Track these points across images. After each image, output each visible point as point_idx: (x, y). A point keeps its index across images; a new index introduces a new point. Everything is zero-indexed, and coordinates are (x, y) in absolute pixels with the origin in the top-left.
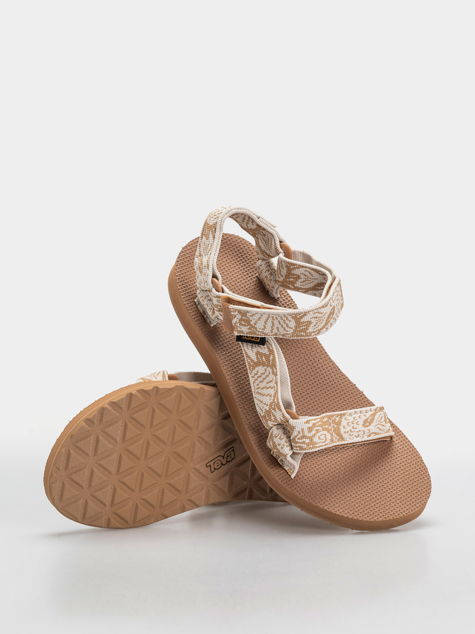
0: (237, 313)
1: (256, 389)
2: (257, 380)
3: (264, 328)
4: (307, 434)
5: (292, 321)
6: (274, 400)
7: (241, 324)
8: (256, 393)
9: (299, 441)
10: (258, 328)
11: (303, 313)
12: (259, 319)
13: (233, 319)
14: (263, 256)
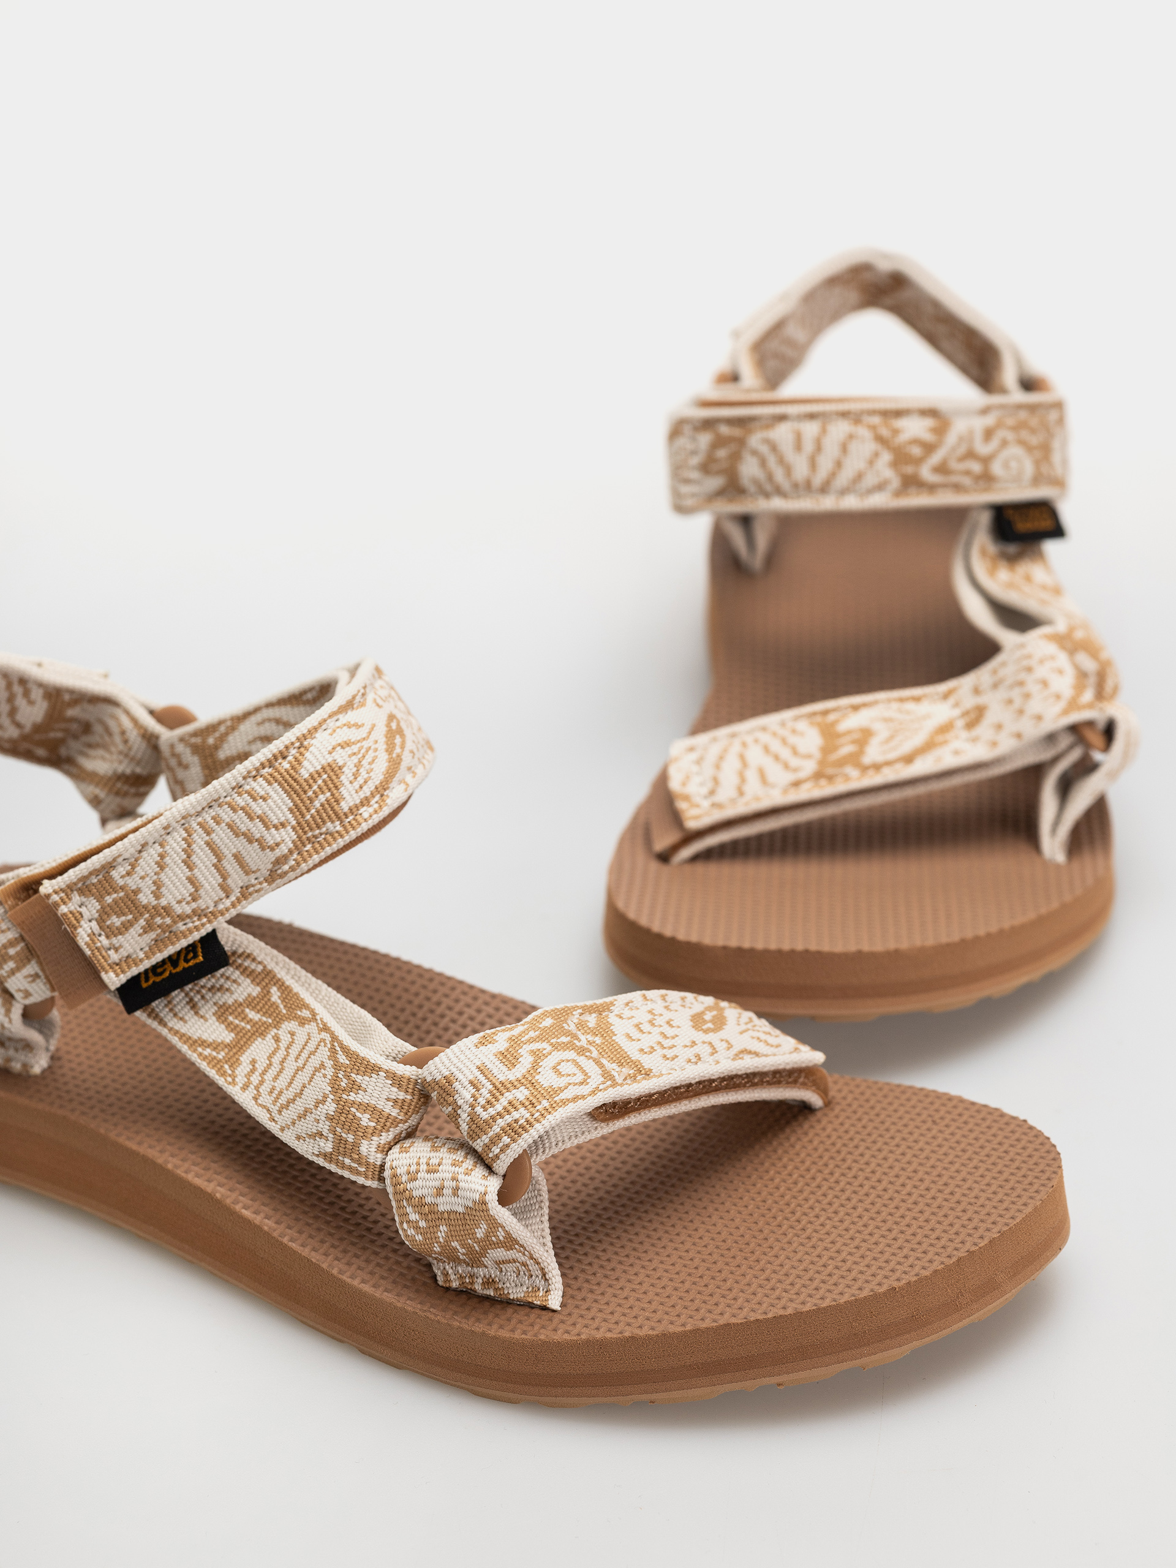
0: (76, 898)
1: (272, 1107)
3: (196, 891)
4: (502, 1073)
5: (272, 793)
7: (111, 932)
9: (492, 1111)
10: (174, 903)
11: (292, 744)
12: (161, 866)
13: (76, 929)
14: (118, 800)
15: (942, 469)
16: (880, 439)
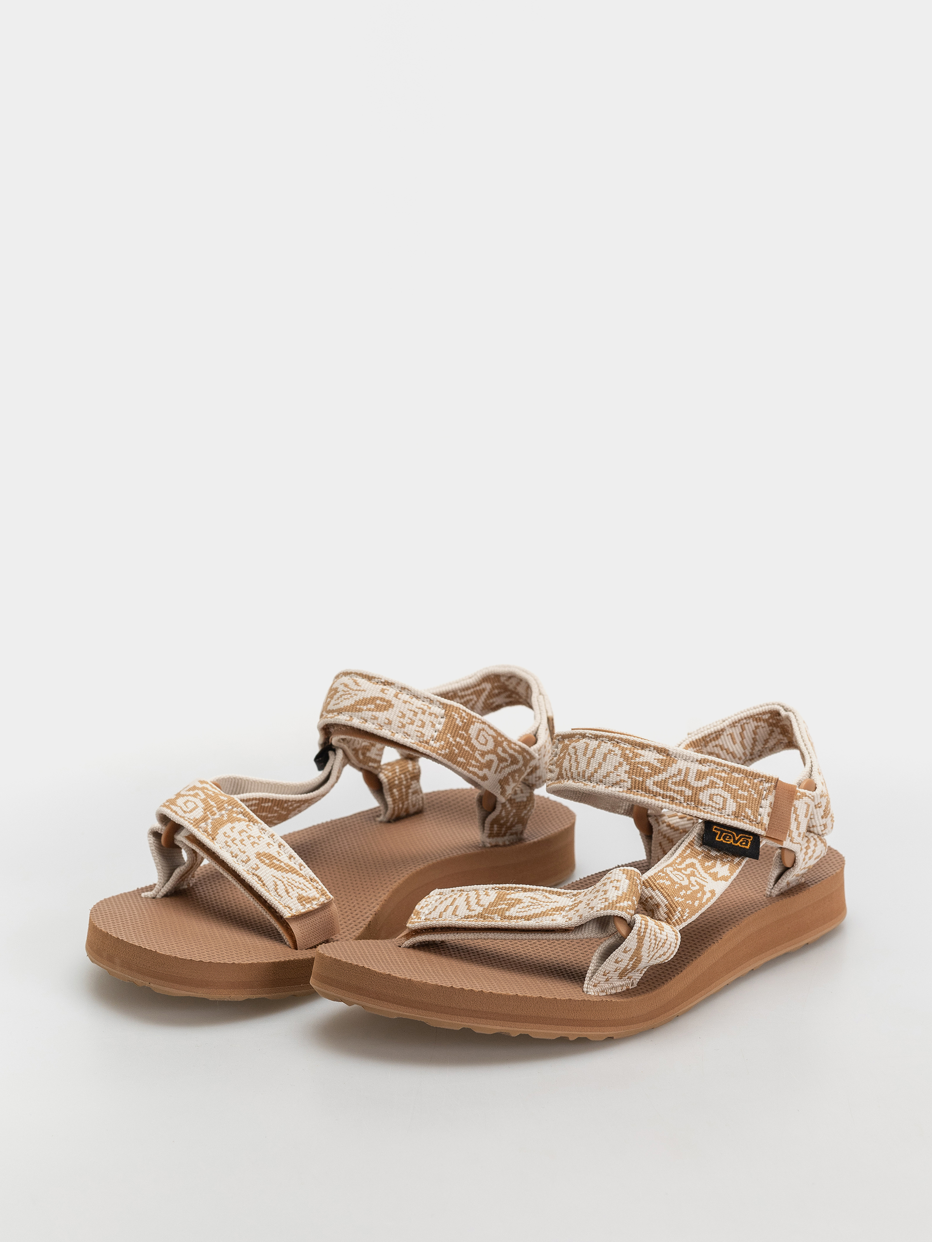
15: (662, 784)
16: (624, 756)
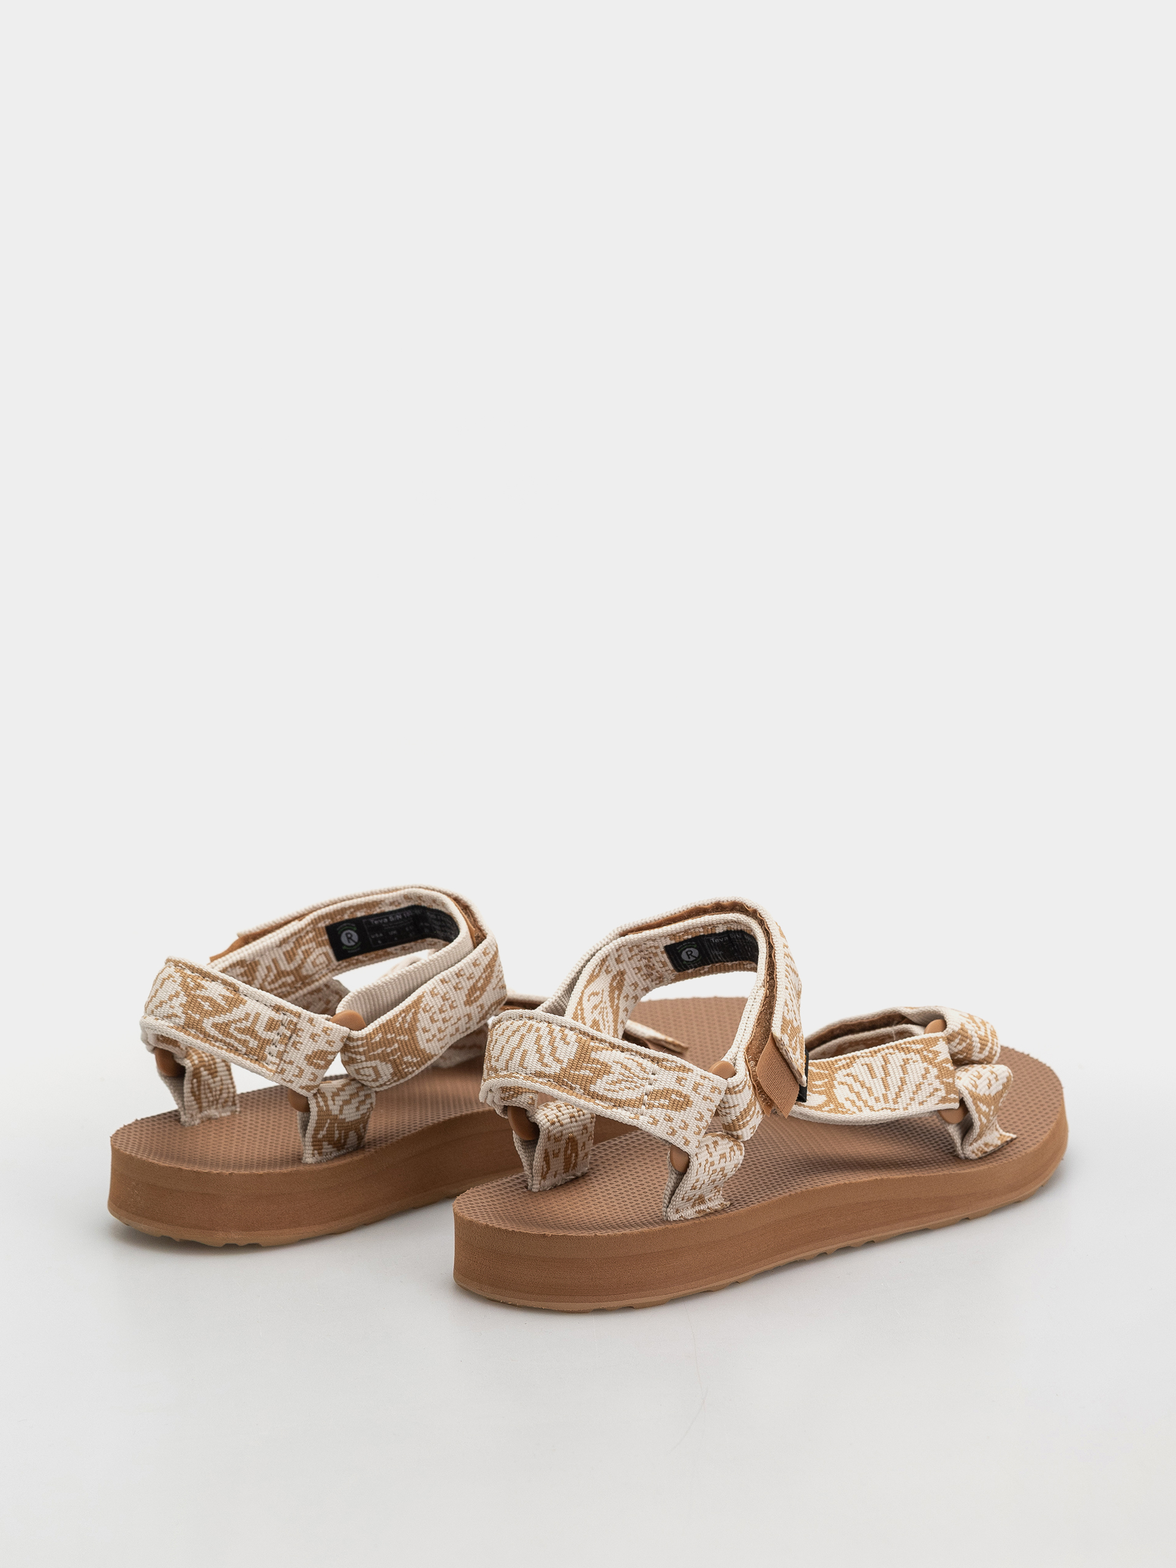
1: (888, 1106)
2: (865, 1103)
6: (918, 1052)
8: (896, 1106)
